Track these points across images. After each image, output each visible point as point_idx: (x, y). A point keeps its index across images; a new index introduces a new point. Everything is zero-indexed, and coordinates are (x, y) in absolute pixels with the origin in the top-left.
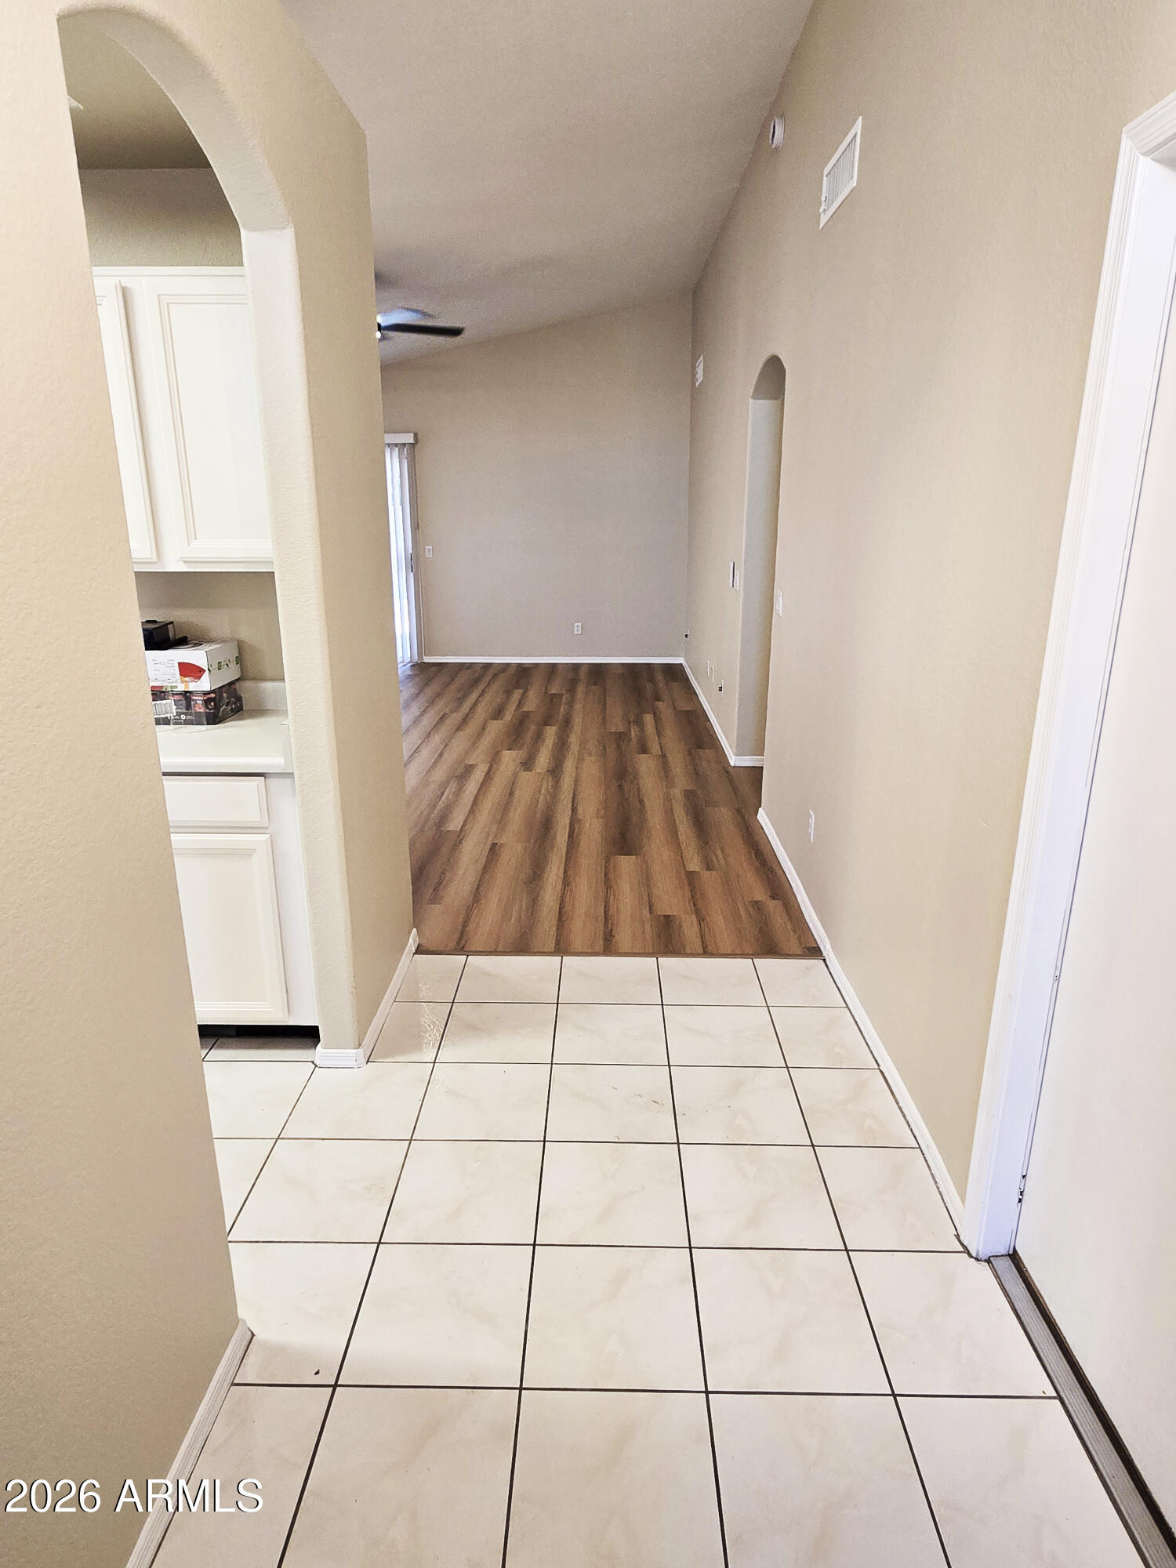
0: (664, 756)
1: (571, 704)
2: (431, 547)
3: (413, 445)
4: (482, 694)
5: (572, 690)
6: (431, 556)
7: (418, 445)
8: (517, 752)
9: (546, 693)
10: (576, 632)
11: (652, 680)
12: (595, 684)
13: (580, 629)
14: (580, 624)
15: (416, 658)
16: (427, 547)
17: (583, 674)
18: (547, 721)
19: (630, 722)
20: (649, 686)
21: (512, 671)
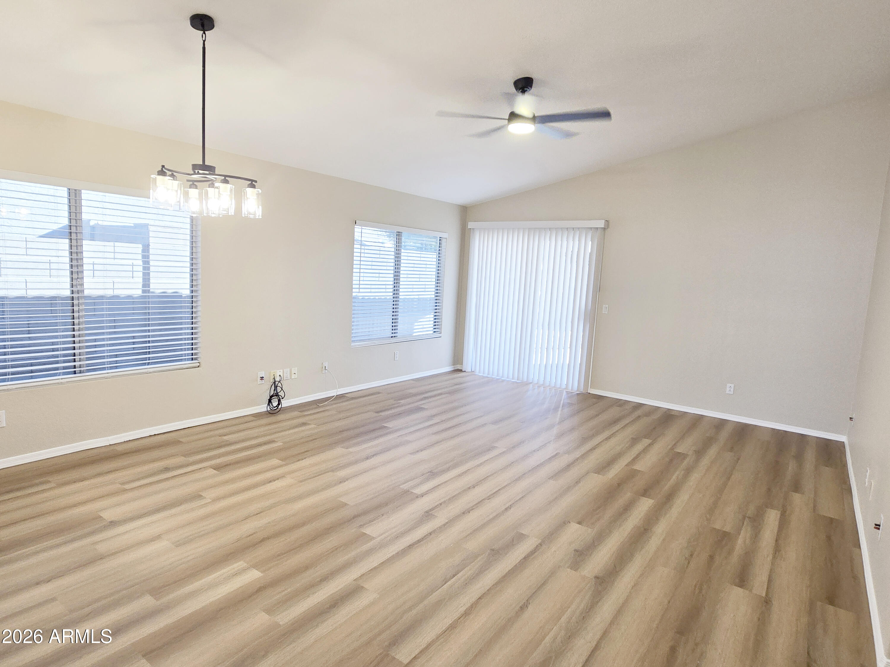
0: (767, 601)
1: (688, 471)
2: (607, 306)
3: (604, 229)
4: (608, 438)
5: (700, 453)
6: (607, 313)
7: (609, 229)
8: (586, 528)
9: (672, 449)
10: (727, 392)
11: (799, 457)
12: (731, 449)
13: (732, 390)
14: (732, 386)
15: (582, 389)
16: (604, 306)
17: (724, 435)
18: (645, 493)
19: (744, 517)
20: (791, 467)
21: (656, 416)
